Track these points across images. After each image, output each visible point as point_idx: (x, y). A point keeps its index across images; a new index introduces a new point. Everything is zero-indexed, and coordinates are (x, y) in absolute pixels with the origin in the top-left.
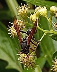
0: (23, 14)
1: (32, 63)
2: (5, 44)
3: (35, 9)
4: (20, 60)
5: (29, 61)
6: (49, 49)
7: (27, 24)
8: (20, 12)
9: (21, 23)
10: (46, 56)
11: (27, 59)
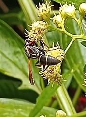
0: (45, 14)
1: (58, 77)
2: (17, 57)
3: (60, 8)
4: (42, 74)
5: (54, 75)
6: (76, 62)
7: (51, 27)
8: (41, 11)
9: (42, 25)
10: (73, 71)
11: (51, 73)
